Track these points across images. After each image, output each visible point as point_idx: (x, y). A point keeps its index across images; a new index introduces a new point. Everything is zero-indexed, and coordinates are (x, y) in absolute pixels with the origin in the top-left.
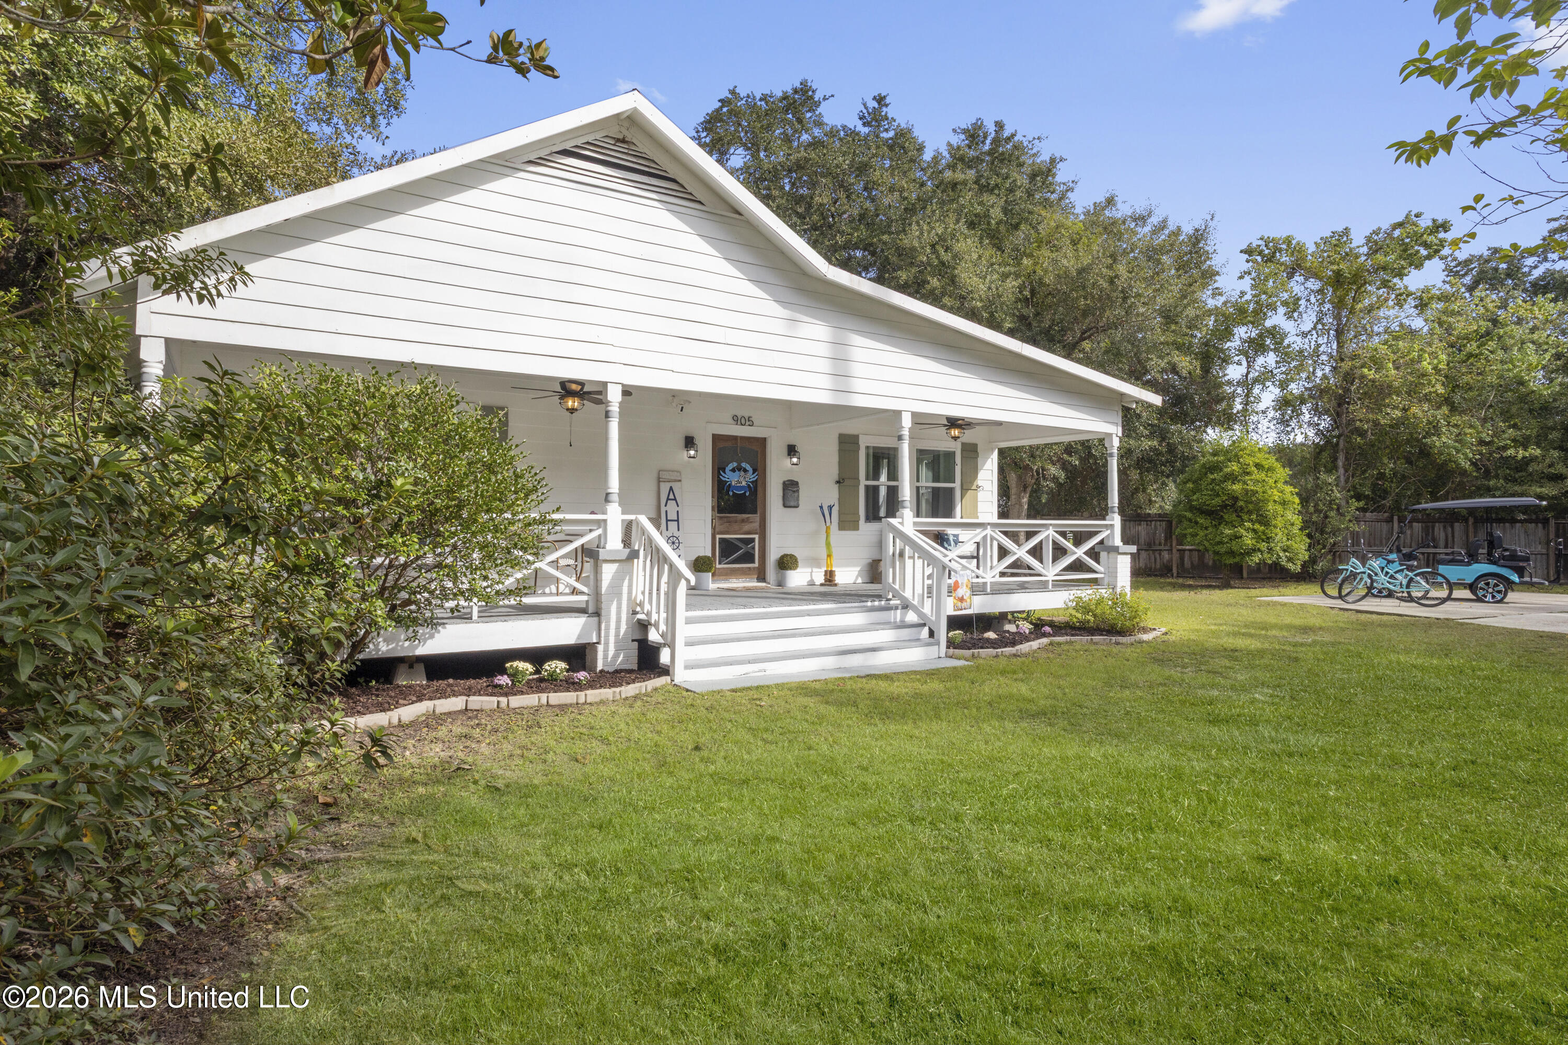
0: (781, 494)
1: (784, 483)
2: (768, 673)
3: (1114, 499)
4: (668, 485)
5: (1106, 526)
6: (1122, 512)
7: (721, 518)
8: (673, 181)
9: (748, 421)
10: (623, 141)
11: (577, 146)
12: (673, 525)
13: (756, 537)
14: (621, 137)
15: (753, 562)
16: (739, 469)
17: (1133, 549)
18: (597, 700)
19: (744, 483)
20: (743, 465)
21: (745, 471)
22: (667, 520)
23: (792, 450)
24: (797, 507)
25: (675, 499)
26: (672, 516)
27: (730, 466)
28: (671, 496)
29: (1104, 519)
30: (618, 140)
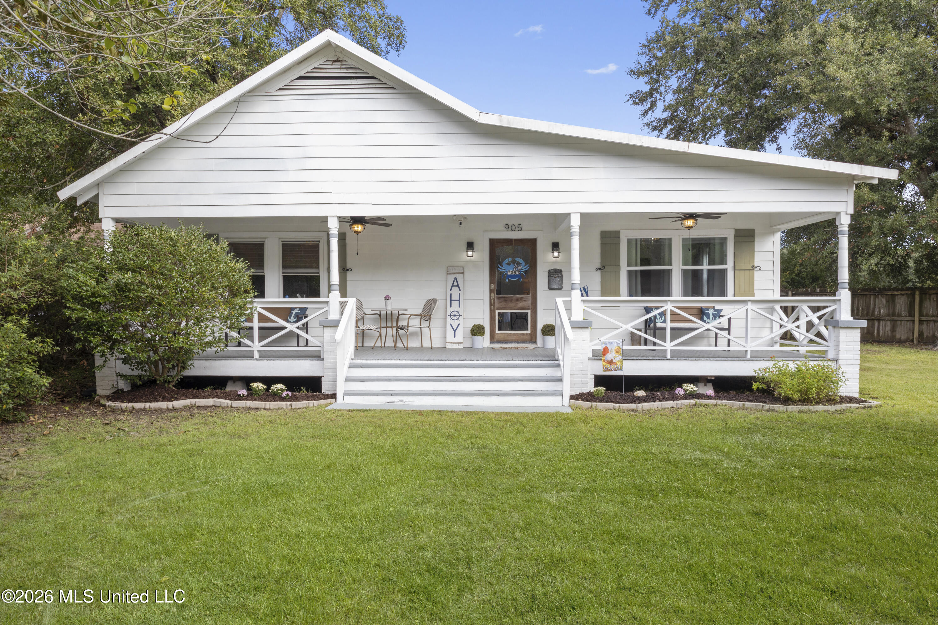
0: (547, 279)
1: (549, 271)
2: (406, 403)
3: (844, 275)
4: (453, 276)
5: (834, 301)
6: (852, 289)
7: (499, 298)
8: (373, 78)
9: (519, 228)
10: (337, 61)
11: (308, 72)
12: (455, 304)
13: (529, 311)
14: (335, 59)
15: (527, 329)
16: (514, 262)
17: (864, 323)
18: (276, 407)
19: (518, 273)
20: (517, 259)
21: (519, 264)
22: (451, 300)
23: (555, 246)
24: (561, 289)
25: (458, 286)
26: (455, 297)
27: (506, 261)
28: (455, 284)
29: (835, 295)
30: (334, 61)
